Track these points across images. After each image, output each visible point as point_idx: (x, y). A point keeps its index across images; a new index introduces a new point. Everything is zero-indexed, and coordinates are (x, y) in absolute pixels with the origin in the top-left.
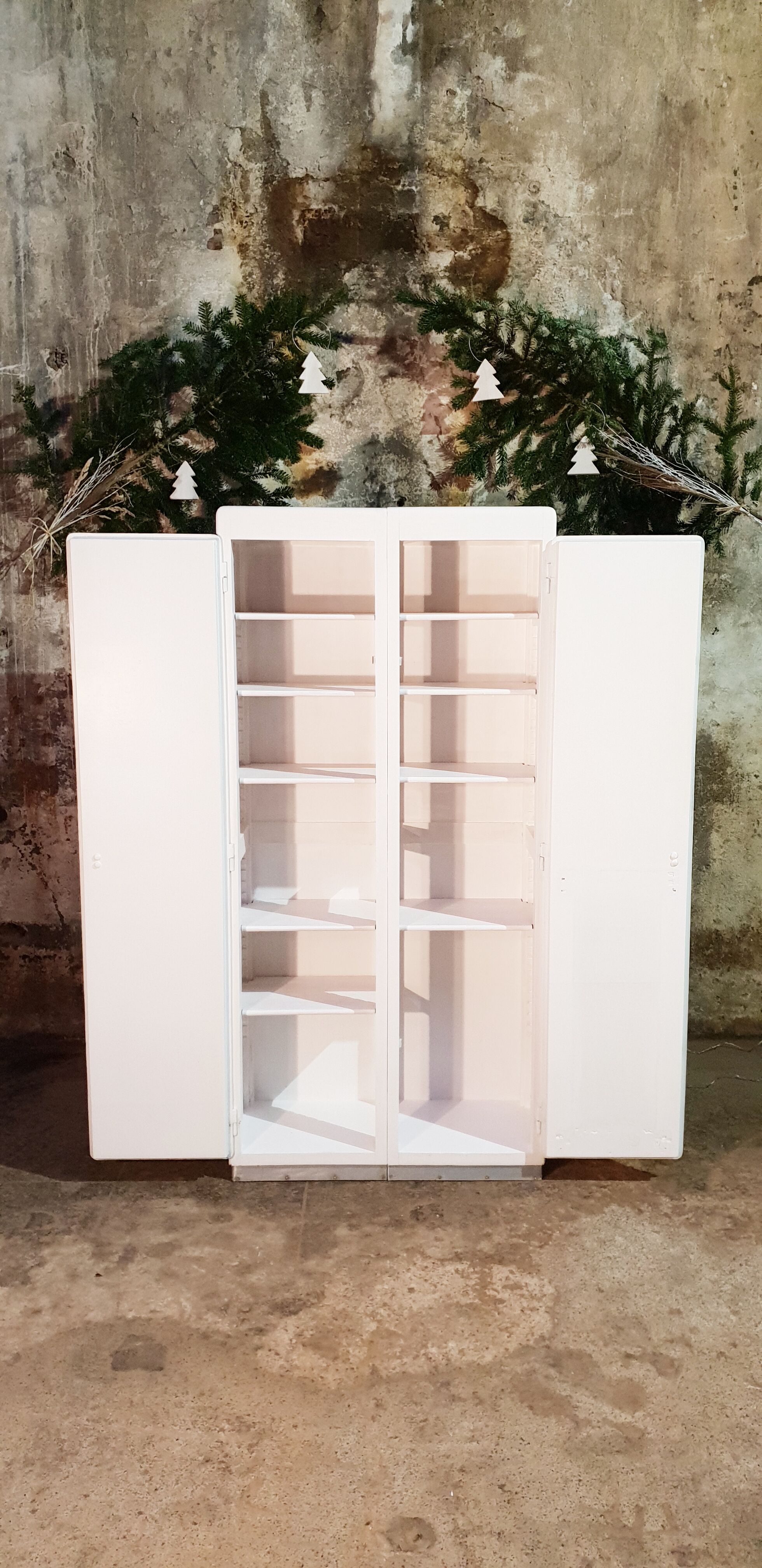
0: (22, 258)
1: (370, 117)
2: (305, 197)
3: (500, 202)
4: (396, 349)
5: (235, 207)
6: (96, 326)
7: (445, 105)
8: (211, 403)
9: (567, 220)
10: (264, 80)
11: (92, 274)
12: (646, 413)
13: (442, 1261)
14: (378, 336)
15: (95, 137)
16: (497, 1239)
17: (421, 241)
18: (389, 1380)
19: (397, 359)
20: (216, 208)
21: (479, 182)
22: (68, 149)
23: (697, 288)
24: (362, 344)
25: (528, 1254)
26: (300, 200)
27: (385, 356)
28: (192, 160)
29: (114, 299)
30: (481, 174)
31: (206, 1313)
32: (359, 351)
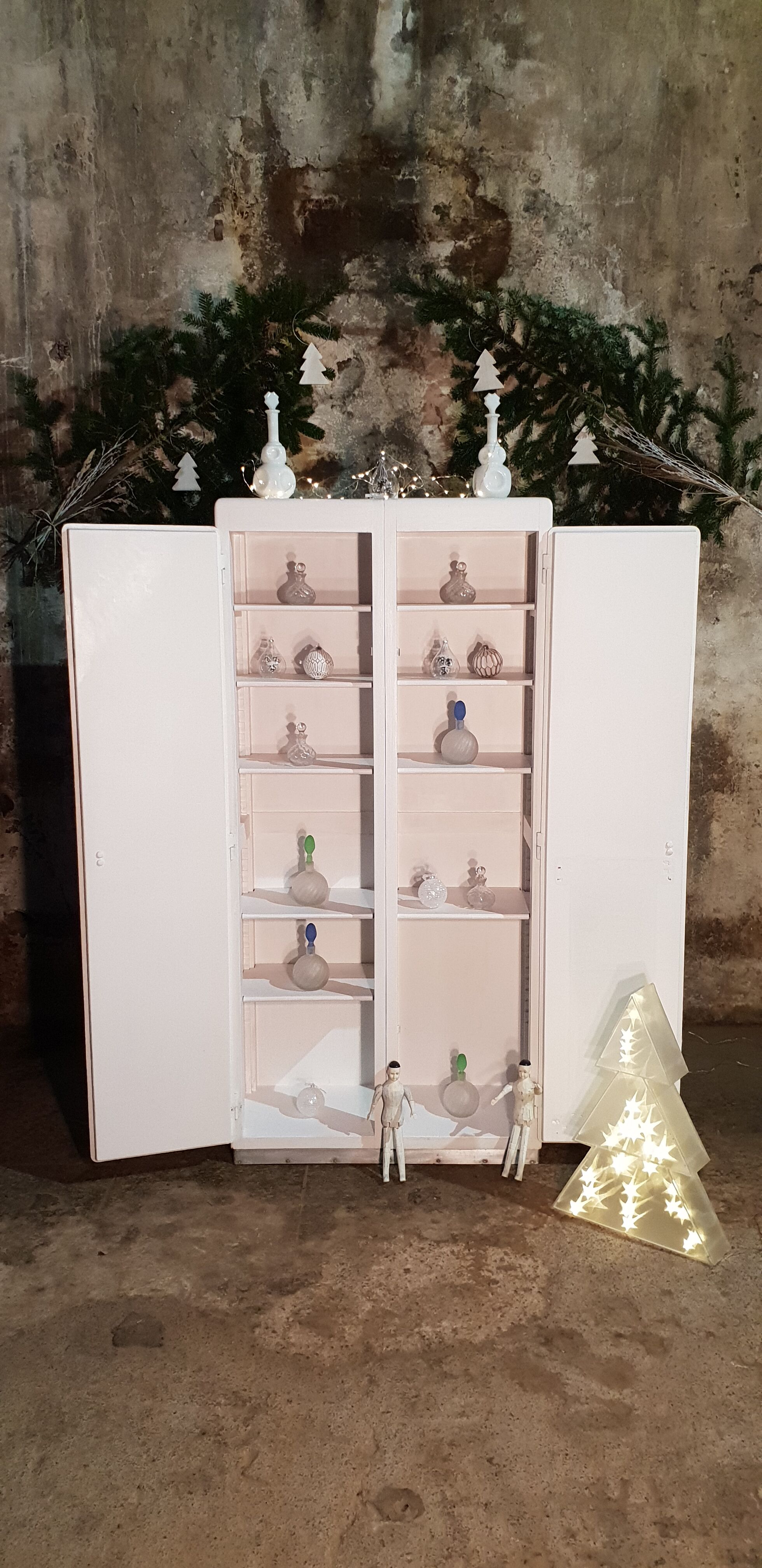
0: (24, 250)
1: (370, 106)
2: (306, 188)
3: (501, 192)
4: (396, 339)
5: (236, 198)
6: (98, 319)
7: (445, 93)
8: (213, 394)
9: (568, 209)
10: (264, 69)
11: (93, 266)
12: (646, 402)
13: (438, 1242)
14: (379, 326)
15: (96, 128)
16: (493, 1221)
17: (422, 231)
18: (382, 1359)
19: (397, 349)
20: (217, 199)
21: (480, 171)
22: (69, 140)
23: (698, 277)
24: (363, 335)
25: (522, 1235)
26: (300, 190)
27: (386, 347)
28: (192, 151)
29: (116, 291)
30: (482, 164)
31: (206, 1292)
32: (360, 342)
